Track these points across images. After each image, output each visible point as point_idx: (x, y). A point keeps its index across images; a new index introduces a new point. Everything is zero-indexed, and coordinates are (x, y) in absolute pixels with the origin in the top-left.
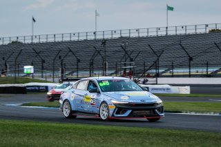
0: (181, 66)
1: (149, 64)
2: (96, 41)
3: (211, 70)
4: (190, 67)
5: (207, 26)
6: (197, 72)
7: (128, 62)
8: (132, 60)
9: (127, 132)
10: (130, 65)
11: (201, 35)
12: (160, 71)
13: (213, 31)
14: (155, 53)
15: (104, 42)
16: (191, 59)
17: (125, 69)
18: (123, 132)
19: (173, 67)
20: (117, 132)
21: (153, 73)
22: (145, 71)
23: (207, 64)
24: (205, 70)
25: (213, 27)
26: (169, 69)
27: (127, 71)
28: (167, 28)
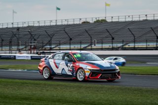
0: (65, 44)
1: (46, 42)
2: (13, 28)
3: (83, 46)
4: (70, 44)
5: (80, 19)
6: (75, 47)
7: (33, 41)
8: (35, 40)
9: (32, 84)
10: (34, 43)
11: (77, 25)
12: (52, 47)
13: (84, 22)
14: (49, 35)
15: (18, 29)
16: (71, 39)
17: (31, 45)
18: (30, 83)
19: (60, 44)
20: (26, 83)
21: (48, 48)
22: (43, 46)
23: (81, 42)
24: (79, 46)
25: (84, 20)
26: (58, 46)
27: (32, 47)
28: (56, 20)
